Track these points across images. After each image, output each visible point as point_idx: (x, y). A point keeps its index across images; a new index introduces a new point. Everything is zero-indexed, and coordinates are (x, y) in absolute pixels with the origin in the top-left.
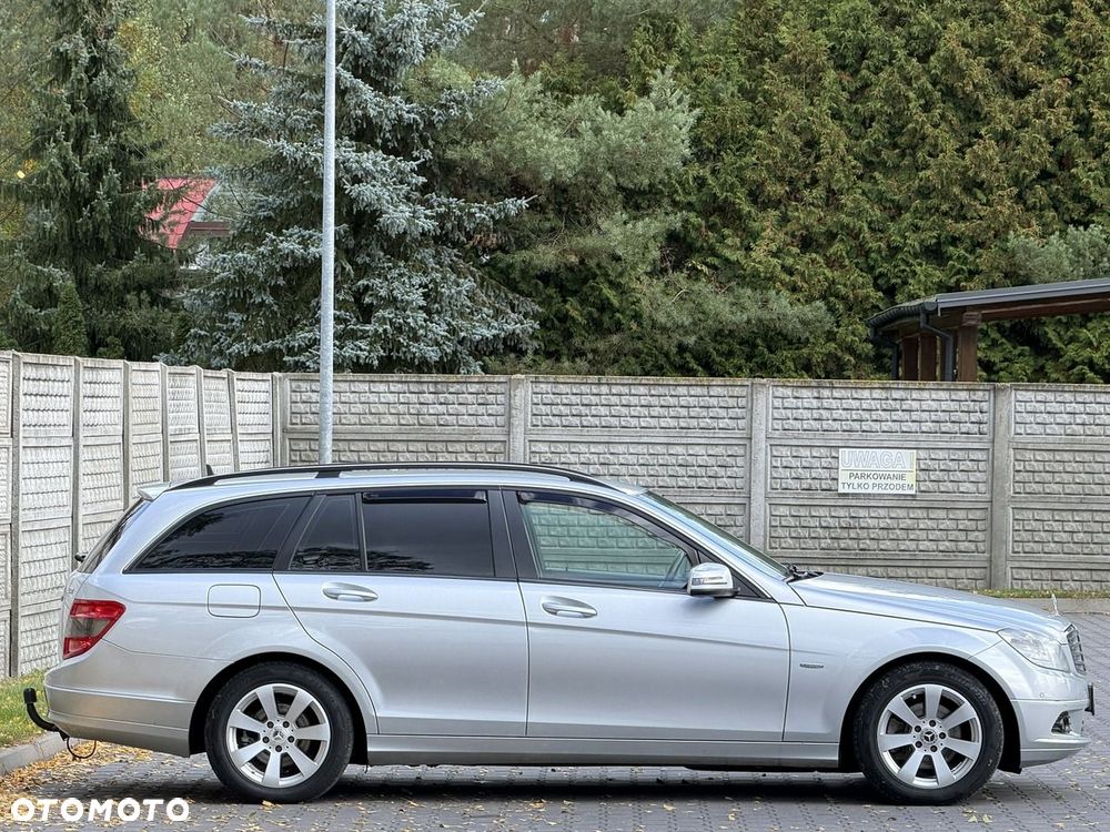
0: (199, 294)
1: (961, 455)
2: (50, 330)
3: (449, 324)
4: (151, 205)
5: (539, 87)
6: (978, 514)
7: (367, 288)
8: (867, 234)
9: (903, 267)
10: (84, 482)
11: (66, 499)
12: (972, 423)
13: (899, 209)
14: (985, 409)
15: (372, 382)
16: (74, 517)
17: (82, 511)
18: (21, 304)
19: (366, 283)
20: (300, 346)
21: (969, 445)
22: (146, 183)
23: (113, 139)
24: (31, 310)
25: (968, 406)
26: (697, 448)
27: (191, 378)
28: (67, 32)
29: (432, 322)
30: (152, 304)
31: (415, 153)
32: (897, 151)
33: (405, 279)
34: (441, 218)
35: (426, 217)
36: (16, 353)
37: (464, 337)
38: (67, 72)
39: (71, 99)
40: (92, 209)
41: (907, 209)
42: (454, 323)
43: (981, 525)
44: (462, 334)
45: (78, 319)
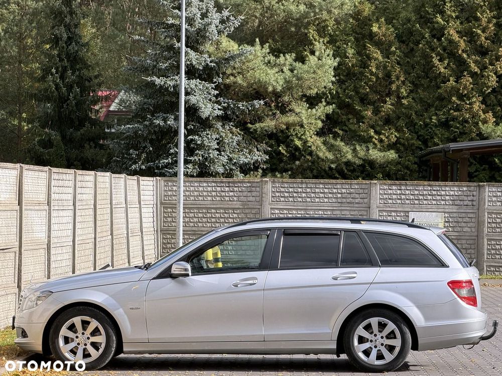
0: (117, 142)
1: (464, 215)
2: (50, 159)
3: (228, 156)
4: (95, 102)
5: (268, 51)
6: (471, 242)
7: (192, 140)
8: (414, 116)
9: (430, 131)
10: (78, 225)
11: (70, 233)
12: (469, 201)
13: (430, 106)
14: (475, 194)
15: (201, 181)
16: (74, 241)
17: (77, 239)
18: (37, 147)
19: (191, 138)
20: (162, 166)
21: (468, 211)
22: (92, 92)
23: (77, 73)
24: (42, 150)
25: (467, 193)
26: (346, 212)
27: (122, 179)
28: (57, 26)
29: (221, 155)
30: (95, 147)
31: (215, 80)
32: (428, 79)
33: (209, 136)
34: (225, 109)
35: (219, 109)
36: (50, 168)
37: (235, 162)
38: (57, 43)
39: (59, 55)
40: (68, 105)
41: (433, 106)
42: (231, 156)
43: (473, 247)
44: (235, 161)
45: (62, 154)
